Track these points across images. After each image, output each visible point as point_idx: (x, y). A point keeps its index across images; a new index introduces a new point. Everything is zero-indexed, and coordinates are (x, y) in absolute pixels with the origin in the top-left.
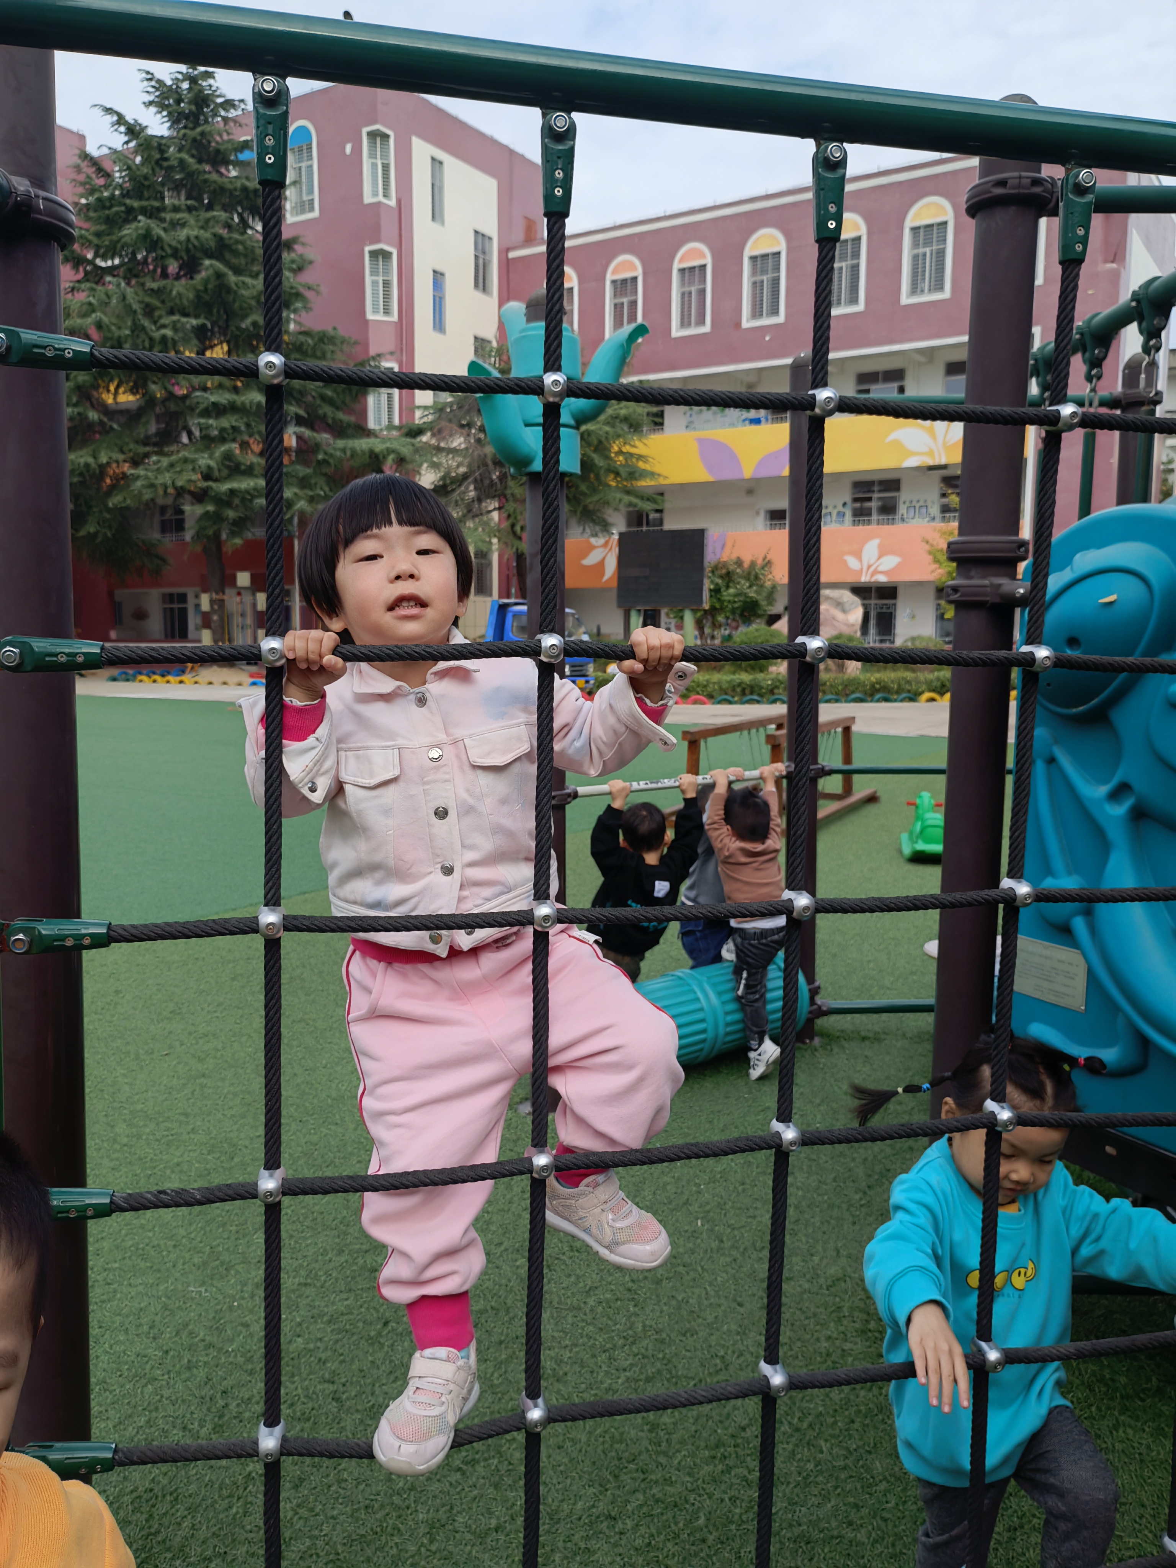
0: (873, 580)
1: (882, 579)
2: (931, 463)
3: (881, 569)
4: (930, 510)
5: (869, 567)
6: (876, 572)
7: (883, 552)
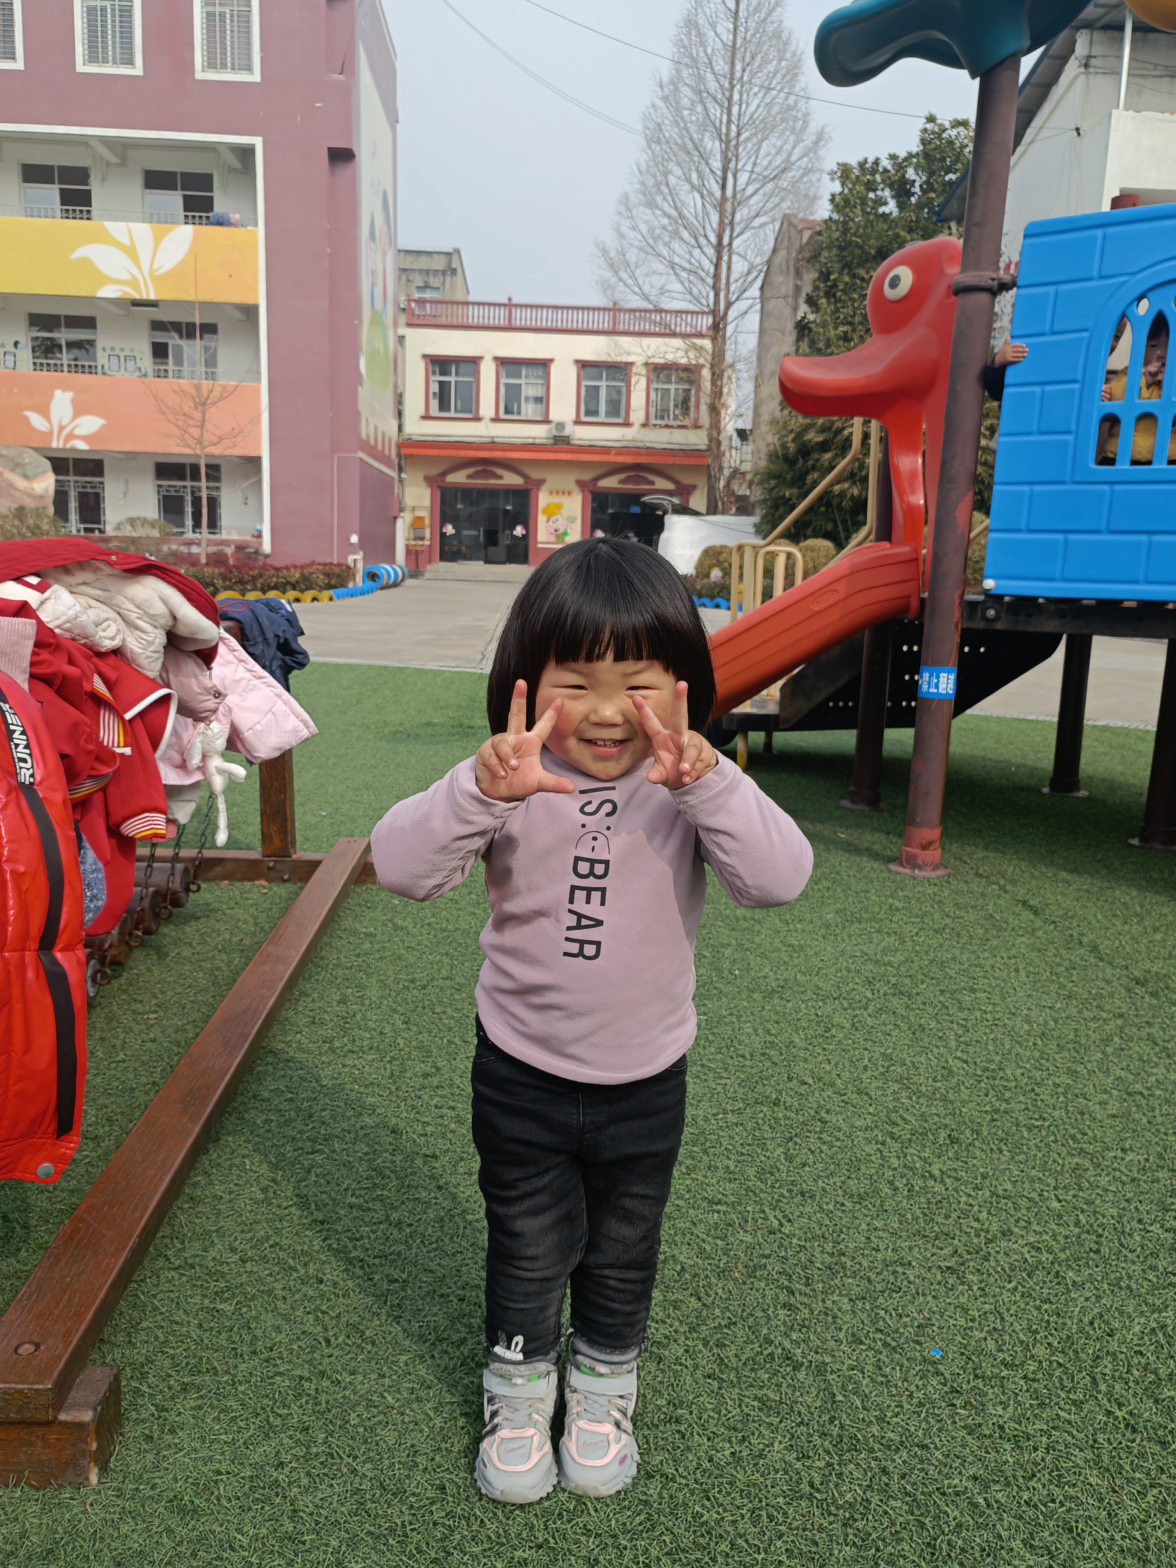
0: (68, 446)
1: (81, 445)
2: (137, 297)
3: (77, 432)
4: (140, 363)
5: (61, 428)
6: (71, 436)
7: (79, 409)
